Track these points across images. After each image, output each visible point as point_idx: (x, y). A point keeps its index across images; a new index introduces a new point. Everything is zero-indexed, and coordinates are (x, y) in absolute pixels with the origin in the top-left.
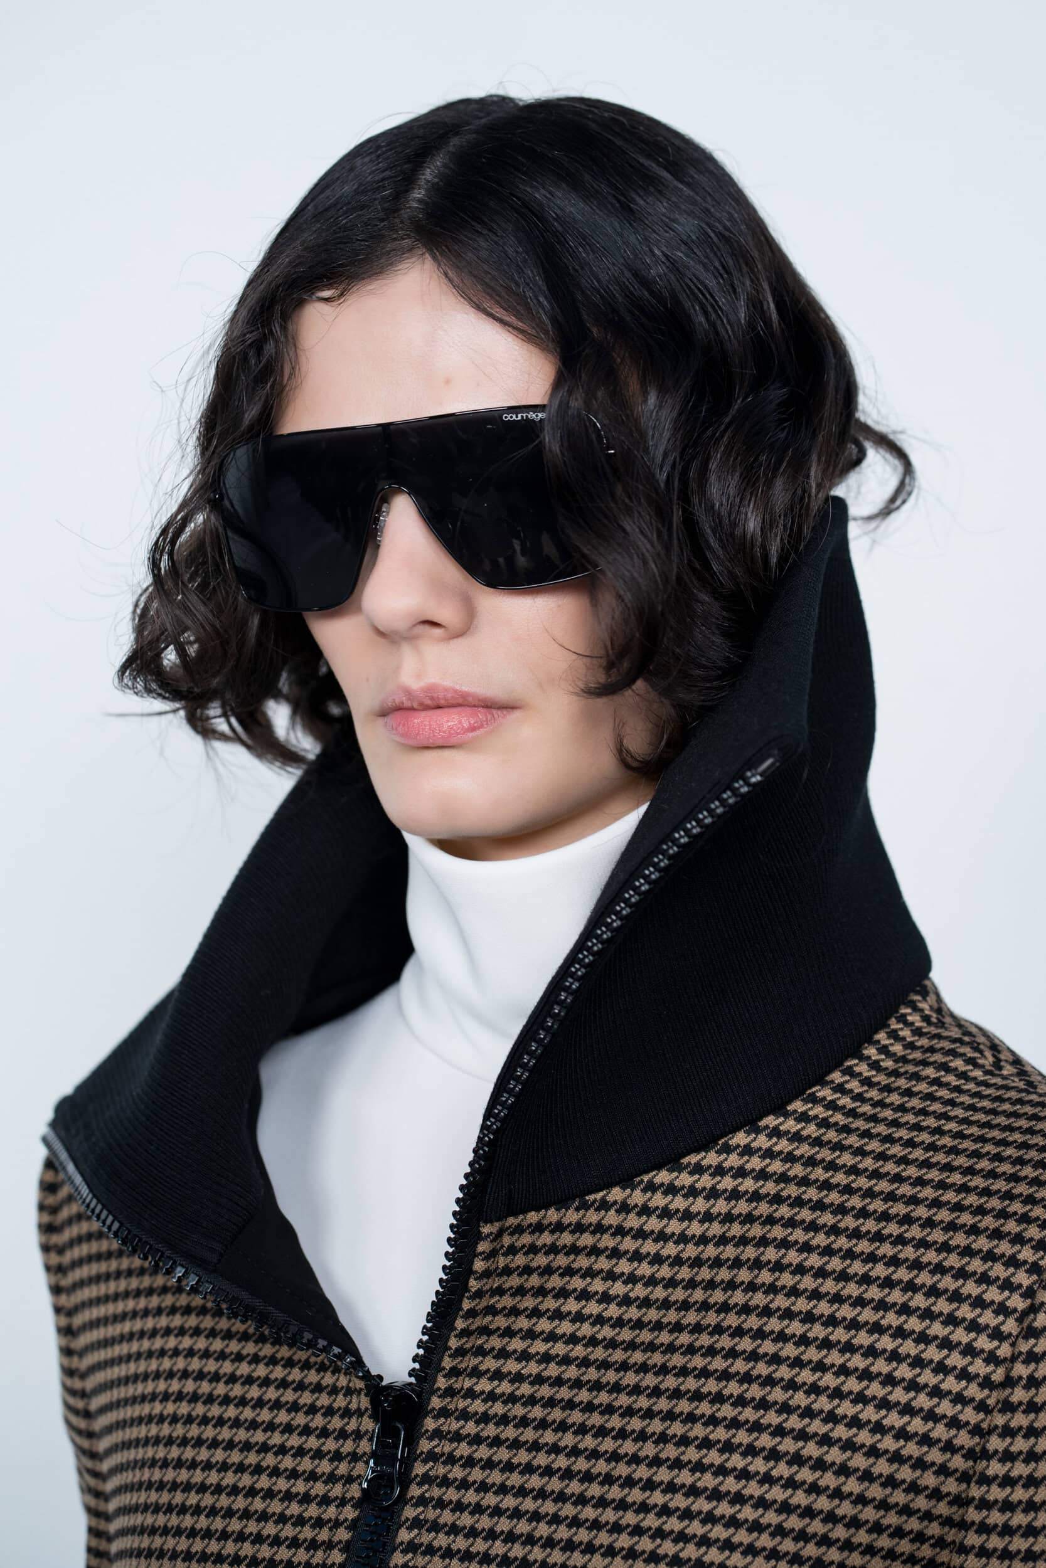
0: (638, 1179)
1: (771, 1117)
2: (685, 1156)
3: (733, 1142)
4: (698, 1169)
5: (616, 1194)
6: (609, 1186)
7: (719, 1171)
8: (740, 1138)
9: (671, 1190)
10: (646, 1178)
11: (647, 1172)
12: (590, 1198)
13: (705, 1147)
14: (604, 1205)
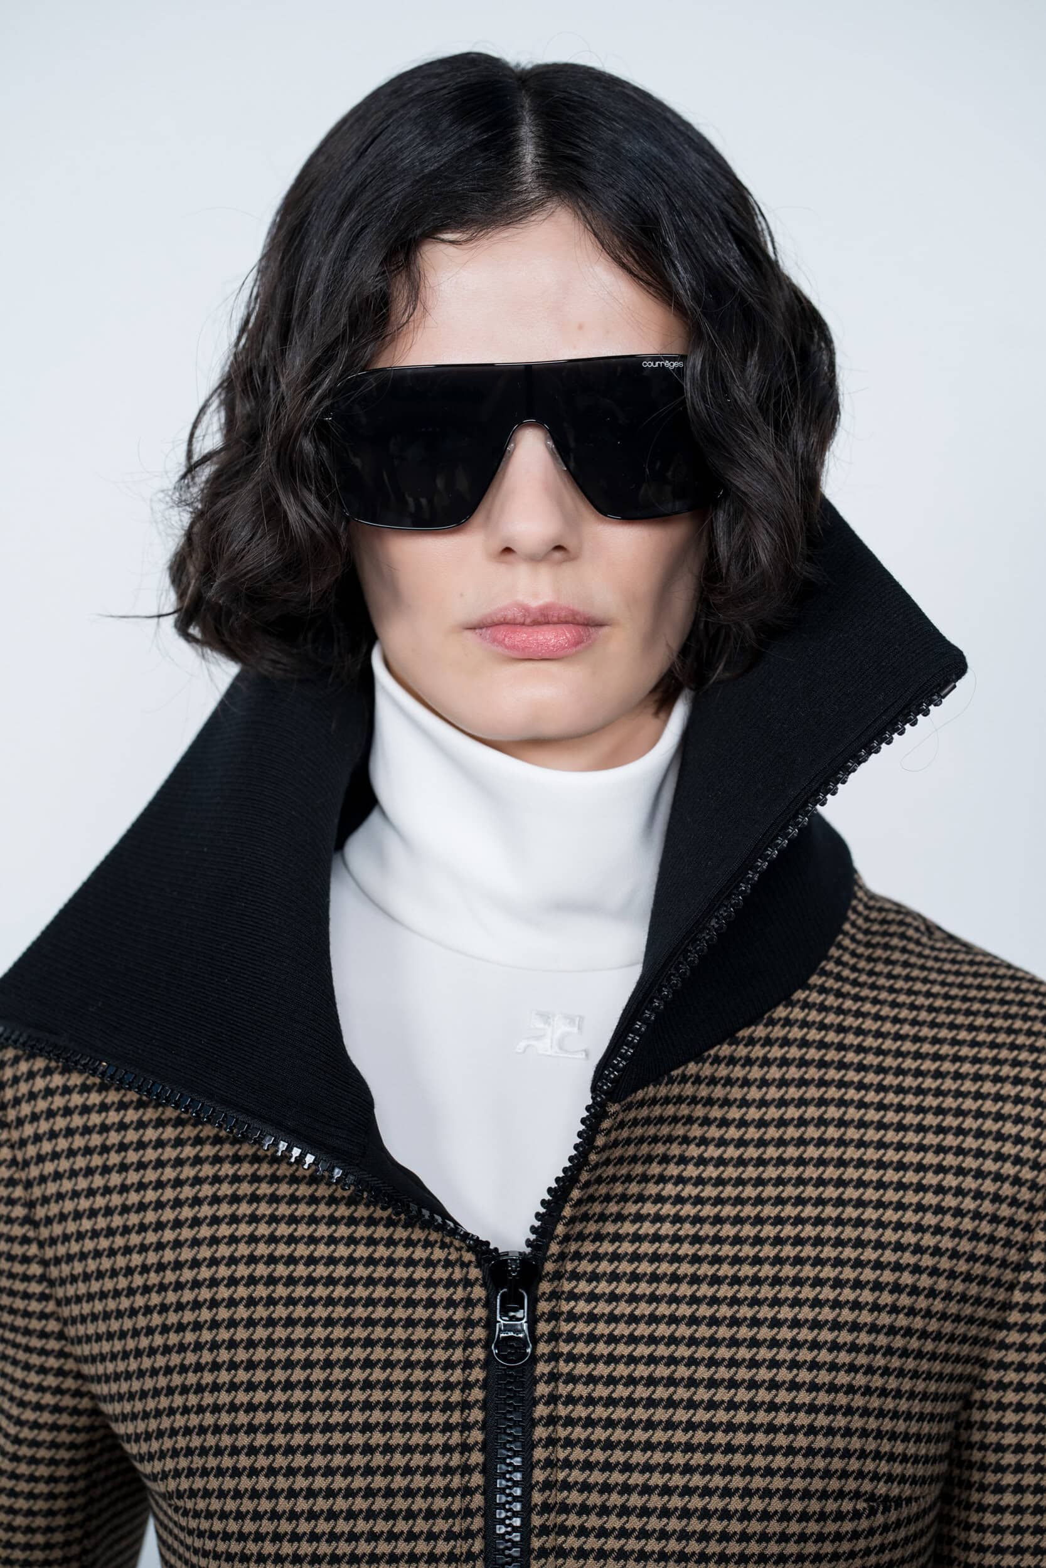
0: (706, 1054)
1: (800, 991)
2: (740, 1029)
3: (775, 1016)
4: (751, 1042)
5: (692, 1068)
6: (685, 1063)
7: (768, 1042)
8: (781, 1012)
9: (732, 1061)
10: (712, 1052)
11: (712, 1047)
12: (674, 1073)
13: (753, 1021)
14: (684, 1079)
